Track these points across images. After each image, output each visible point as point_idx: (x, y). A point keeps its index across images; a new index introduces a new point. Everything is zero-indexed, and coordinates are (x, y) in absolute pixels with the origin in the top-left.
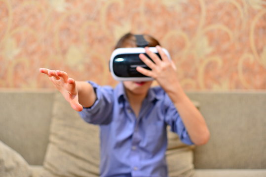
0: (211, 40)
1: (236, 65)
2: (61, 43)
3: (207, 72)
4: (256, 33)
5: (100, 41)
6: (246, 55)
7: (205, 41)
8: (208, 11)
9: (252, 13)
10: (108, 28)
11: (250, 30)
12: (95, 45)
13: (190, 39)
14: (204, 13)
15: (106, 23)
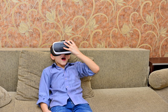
0: (97, 21)
1: (109, 34)
2: (16, 21)
6: (114, 29)
10: (43, 13)
11: (117, 16)
12: (35, 22)
13: (87, 20)
14: (94, 7)
15: (42, 10)
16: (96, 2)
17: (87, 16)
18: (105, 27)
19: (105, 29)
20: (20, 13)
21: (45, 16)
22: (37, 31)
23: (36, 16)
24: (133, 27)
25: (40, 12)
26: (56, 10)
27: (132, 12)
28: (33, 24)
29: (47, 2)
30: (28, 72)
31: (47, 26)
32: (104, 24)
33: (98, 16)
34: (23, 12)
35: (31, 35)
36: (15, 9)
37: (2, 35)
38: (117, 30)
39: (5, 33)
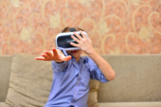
0: (109, 24)
1: (124, 39)
2: (17, 26)
3: (106, 43)
4: (136, 20)
5: (41, 25)
6: (130, 33)
7: (105, 25)
8: (107, 6)
9: (133, 8)
10: (46, 17)
11: (132, 18)
12: (38, 28)
13: (96, 23)
14: (104, 8)
15: (45, 14)
16: (106, 2)
17: (96, 18)
18: (118, 31)
19: (119, 34)
20: (21, 18)
21: (49, 21)
22: (40, 38)
23: (38, 20)
24: (153, 30)
25: (43, 16)
26: (61, 13)
27: (150, 12)
28: (36, 29)
29: (50, 5)
31: (51, 32)
32: (117, 27)
34: (24, 17)
35: (34, 42)
36: (16, 14)
37: (3, 43)
38: (133, 35)
39: (6, 40)
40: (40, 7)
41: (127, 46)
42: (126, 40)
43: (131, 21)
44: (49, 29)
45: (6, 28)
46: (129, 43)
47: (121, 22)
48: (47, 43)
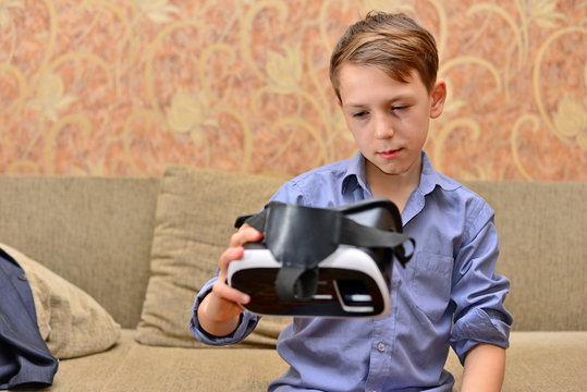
1: (507, 135)
2: (158, 84)
3: (449, 148)
4: (544, 74)
5: (238, 83)
6: (525, 117)
8: (452, 28)
9: (537, 36)
10: (256, 57)
11: (532, 69)
12: (228, 92)
15: (252, 46)
16: (450, 14)
18: (488, 109)
19: (491, 117)
20: (174, 58)
21: (263, 71)
22: (233, 125)
23: (230, 68)
25: (246, 54)
26: (304, 48)
28: (221, 96)
29: (271, 19)
30: (188, 239)
31: (271, 106)
32: (486, 98)
33: (461, 66)
34: (183, 55)
35: (213, 139)
36: (157, 46)
37: (109, 140)
38: (536, 123)
39: (119, 131)
40: (236, 25)
41: (516, 159)
42: (514, 141)
43: (530, 77)
44: (265, 99)
45: (120, 90)
46: (520, 148)
47: (498, 80)
48: (257, 144)
